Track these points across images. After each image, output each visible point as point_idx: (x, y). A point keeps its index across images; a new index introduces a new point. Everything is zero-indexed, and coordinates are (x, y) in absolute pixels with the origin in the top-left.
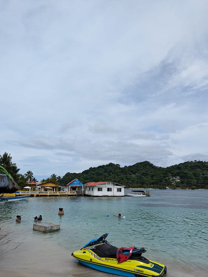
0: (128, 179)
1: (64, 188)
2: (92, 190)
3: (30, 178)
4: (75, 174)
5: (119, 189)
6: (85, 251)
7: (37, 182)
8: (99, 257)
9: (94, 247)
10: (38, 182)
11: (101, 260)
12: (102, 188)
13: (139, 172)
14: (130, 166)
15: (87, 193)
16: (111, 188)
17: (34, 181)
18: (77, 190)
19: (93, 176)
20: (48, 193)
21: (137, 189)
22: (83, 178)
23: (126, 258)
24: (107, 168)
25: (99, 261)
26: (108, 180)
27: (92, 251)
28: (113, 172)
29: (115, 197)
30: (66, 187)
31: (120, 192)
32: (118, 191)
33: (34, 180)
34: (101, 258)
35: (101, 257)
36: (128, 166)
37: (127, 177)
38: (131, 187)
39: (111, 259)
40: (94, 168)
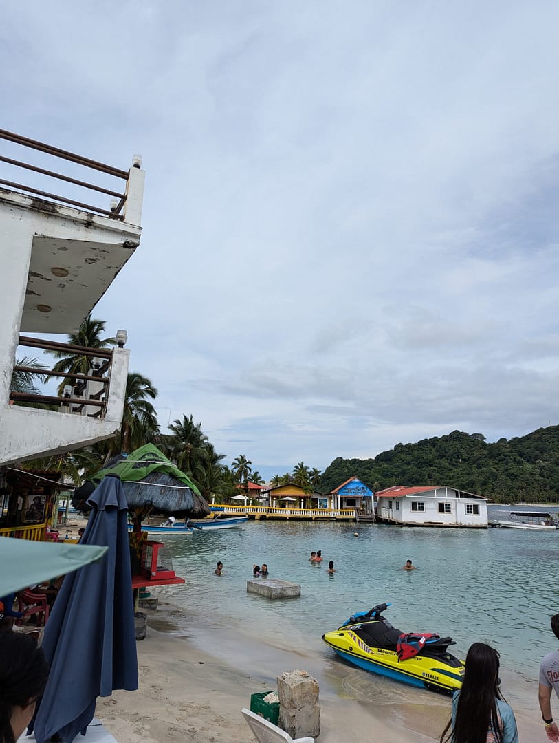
0: (513, 477)
1: (326, 501)
2: (397, 509)
3: (246, 473)
4: (355, 462)
5: (471, 506)
6: (342, 632)
7: (261, 484)
8: (366, 646)
9: (358, 626)
10: (263, 482)
11: (371, 652)
12: (423, 504)
13: (546, 456)
14: (516, 438)
15: (384, 514)
16: (449, 505)
17: (256, 480)
18: (358, 506)
19: (405, 467)
20: (288, 512)
21: (541, 505)
22: (378, 473)
23: (413, 651)
24: (445, 445)
25: (367, 653)
26: (450, 479)
27: (355, 634)
28: (465, 456)
29: (461, 527)
30: (331, 498)
31: (476, 516)
32: (468, 512)
33: (256, 478)
34: (371, 648)
35: (370, 646)
36: (509, 439)
37: (510, 471)
38: (523, 500)
39: (388, 651)
40: (409, 446)
